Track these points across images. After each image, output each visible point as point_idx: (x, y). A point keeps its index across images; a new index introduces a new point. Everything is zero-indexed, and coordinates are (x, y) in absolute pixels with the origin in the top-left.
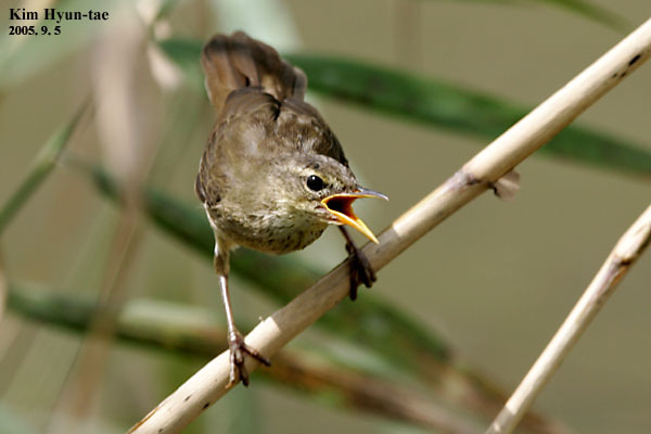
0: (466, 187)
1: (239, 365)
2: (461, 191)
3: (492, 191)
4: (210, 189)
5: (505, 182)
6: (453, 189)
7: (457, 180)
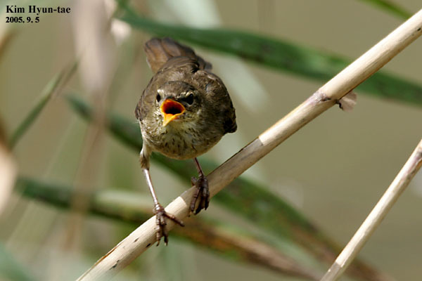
0: (320, 102)
1: (162, 225)
2: (318, 105)
3: (338, 105)
4: (143, 110)
5: (347, 100)
6: (312, 104)
7: (315, 98)
